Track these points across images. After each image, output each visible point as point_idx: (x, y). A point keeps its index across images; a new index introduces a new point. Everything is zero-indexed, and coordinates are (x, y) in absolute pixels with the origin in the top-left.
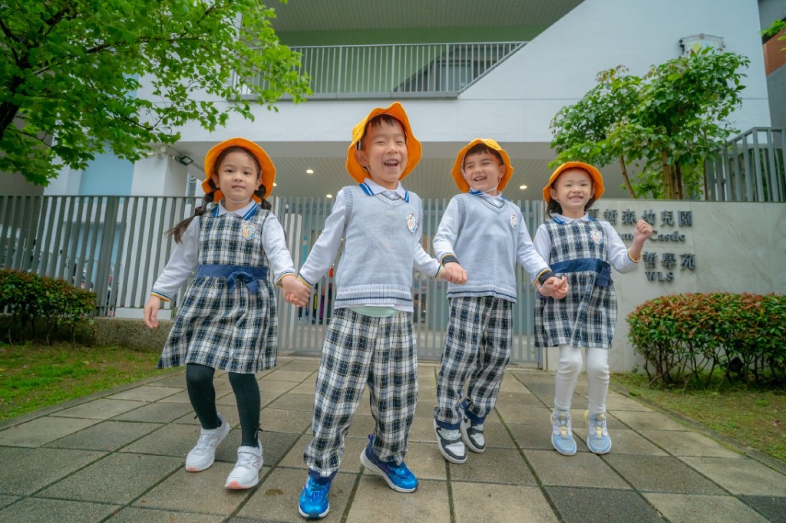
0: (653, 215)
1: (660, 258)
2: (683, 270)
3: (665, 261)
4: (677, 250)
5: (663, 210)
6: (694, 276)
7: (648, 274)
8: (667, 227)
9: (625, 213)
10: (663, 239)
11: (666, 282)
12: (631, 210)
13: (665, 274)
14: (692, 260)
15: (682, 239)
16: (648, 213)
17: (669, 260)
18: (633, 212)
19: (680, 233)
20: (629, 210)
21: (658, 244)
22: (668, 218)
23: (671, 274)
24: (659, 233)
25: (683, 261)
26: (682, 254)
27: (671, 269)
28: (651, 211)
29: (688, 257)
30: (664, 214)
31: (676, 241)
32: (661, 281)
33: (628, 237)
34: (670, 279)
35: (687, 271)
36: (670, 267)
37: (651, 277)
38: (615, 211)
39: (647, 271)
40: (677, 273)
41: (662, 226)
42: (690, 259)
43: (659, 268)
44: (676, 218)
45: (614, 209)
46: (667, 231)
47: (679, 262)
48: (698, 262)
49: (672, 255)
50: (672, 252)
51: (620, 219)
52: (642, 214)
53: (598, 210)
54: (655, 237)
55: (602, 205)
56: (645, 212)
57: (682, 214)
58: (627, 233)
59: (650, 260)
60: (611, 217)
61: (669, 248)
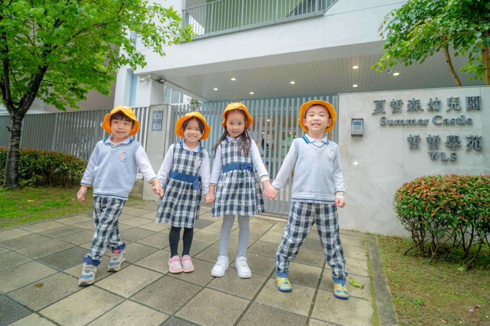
0: (439, 102)
1: (444, 140)
2: (468, 150)
3: (448, 143)
4: (463, 133)
5: (449, 98)
6: (481, 156)
7: (431, 154)
8: (453, 112)
9: (410, 101)
10: (447, 123)
11: (449, 162)
12: (416, 99)
13: (448, 154)
14: (478, 142)
15: (470, 122)
16: (434, 100)
17: (454, 142)
18: (419, 101)
19: (468, 116)
20: (414, 99)
21: (443, 128)
22: (454, 104)
23: (454, 154)
24: (444, 118)
25: (469, 142)
26: (469, 136)
27: (455, 149)
28: (437, 98)
29: (475, 138)
30: (450, 100)
31: (463, 124)
32: (445, 161)
33: (411, 122)
34: (454, 159)
35: (474, 151)
36: (453, 148)
37: (434, 157)
38: (401, 101)
39: (430, 151)
40: (462, 154)
41: (448, 111)
42: (476, 141)
43: (443, 149)
44: (463, 104)
45: (399, 99)
46: (453, 115)
47: (464, 143)
48: (486, 144)
49: (457, 137)
50: (456, 135)
51: (405, 108)
52: (428, 101)
53: (384, 101)
54: (439, 121)
55: (389, 96)
56: (431, 99)
57: (470, 99)
58: (412, 119)
59: (434, 142)
60: (396, 106)
61: (454, 131)
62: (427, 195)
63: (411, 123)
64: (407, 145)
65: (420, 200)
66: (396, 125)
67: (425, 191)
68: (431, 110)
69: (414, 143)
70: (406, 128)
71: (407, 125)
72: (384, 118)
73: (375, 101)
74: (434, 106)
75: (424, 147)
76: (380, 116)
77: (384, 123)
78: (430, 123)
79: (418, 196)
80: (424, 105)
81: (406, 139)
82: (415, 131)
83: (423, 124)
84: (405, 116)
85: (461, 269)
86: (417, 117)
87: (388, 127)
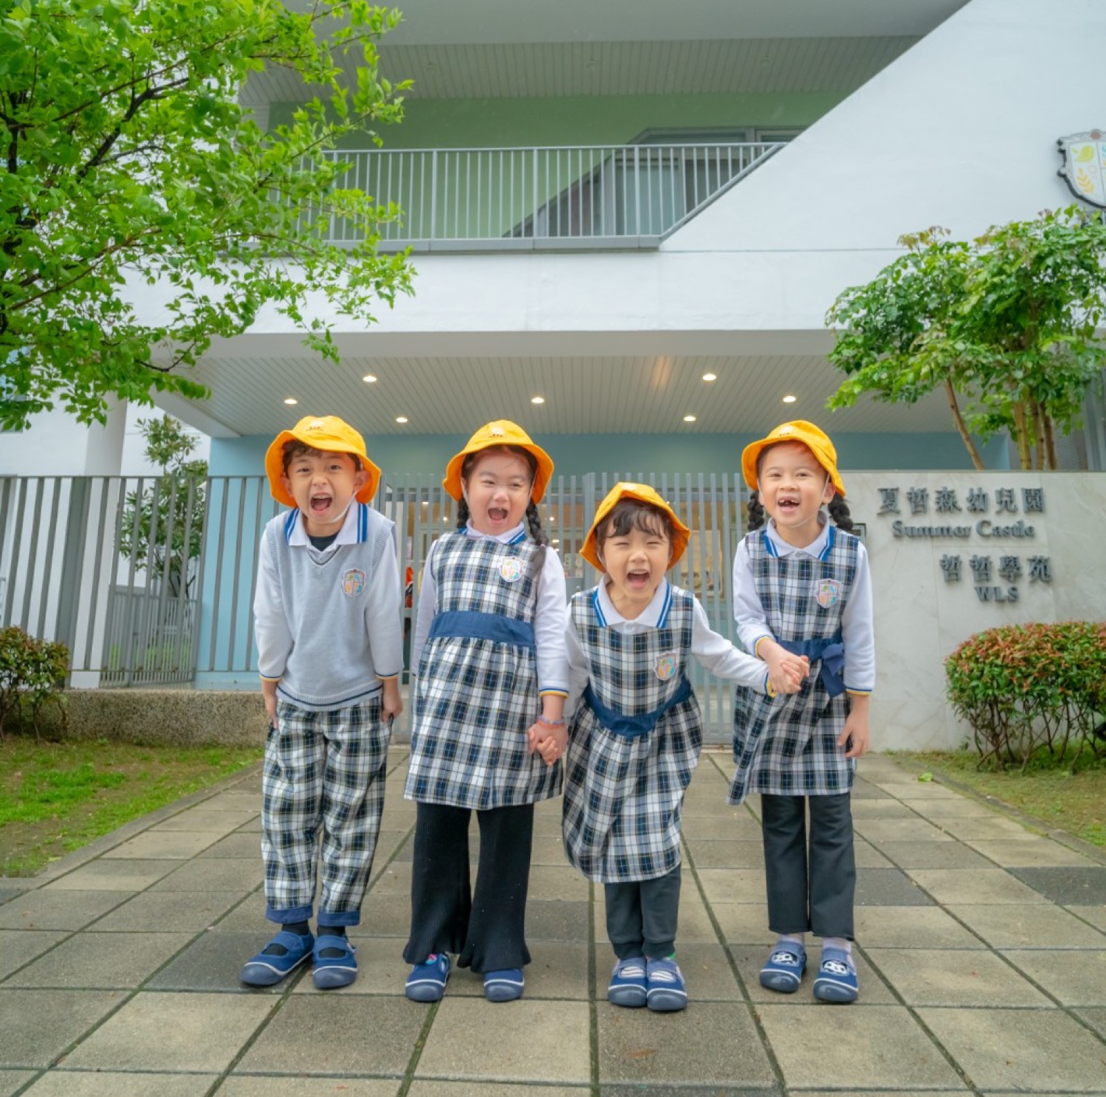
0: (983, 496)
1: (997, 564)
2: (1033, 582)
3: (1004, 569)
4: (1023, 551)
5: (999, 488)
6: (1051, 591)
7: (980, 590)
8: (1006, 514)
9: (939, 492)
10: (999, 533)
11: (1007, 602)
12: (949, 489)
13: (1005, 589)
14: (1045, 567)
15: (1030, 533)
16: (976, 492)
17: (1011, 567)
18: (952, 492)
19: (1027, 524)
20: (945, 488)
21: (993, 542)
22: (1006, 500)
23: (1014, 589)
24: (995, 524)
25: (1032, 568)
26: (1031, 557)
27: (1014, 581)
28: (980, 489)
29: (1040, 561)
30: (1000, 493)
31: (1020, 536)
32: (1000, 602)
34: (1014, 598)
35: (1040, 583)
36: (1012, 578)
37: (984, 595)
38: (923, 491)
39: (978, 585)
40: (1024, 586)
41: (999, 513)
42: (1042, 566)
43: (997, 581)
44: (1019, 500)
45: (922, 487)
46: (1006, 521)
47: (1026, 569)
48: (1057, 568)
49: (1015, 559)
50: (1014, 555)
51: (932, 503)
52: (966, 494)
53: (897, 490)
54: (987, 531)
55: (904, 481)
56: (972, 490)
57: (1028, 493)
58: (945, 525)
59: (981, 567)
60: (918, 500)
61: (1010, 548)
62: (1013, 659)
63: (945, 532)
64: (940, 575)
65: (1003, 667)
66: (920, 536)
67: (1008, 652)
68: (974, 510)
69: (951, 569)
70: (936, 542)
71: (938, 536)
72: (899, 523)
73: (882, 490)
74: (978, 502)
75: (968, 575)
76: (891, 519)
77: (900, 532)
78: (974, 533)
79: (999, 662)
80: (962, 501)
81: (938, 563)
82: (952, 548)
83: (963, 534)
84: (933, 519)
85: (1066, 774)
86: (955, 521)
87: (906, 540)
